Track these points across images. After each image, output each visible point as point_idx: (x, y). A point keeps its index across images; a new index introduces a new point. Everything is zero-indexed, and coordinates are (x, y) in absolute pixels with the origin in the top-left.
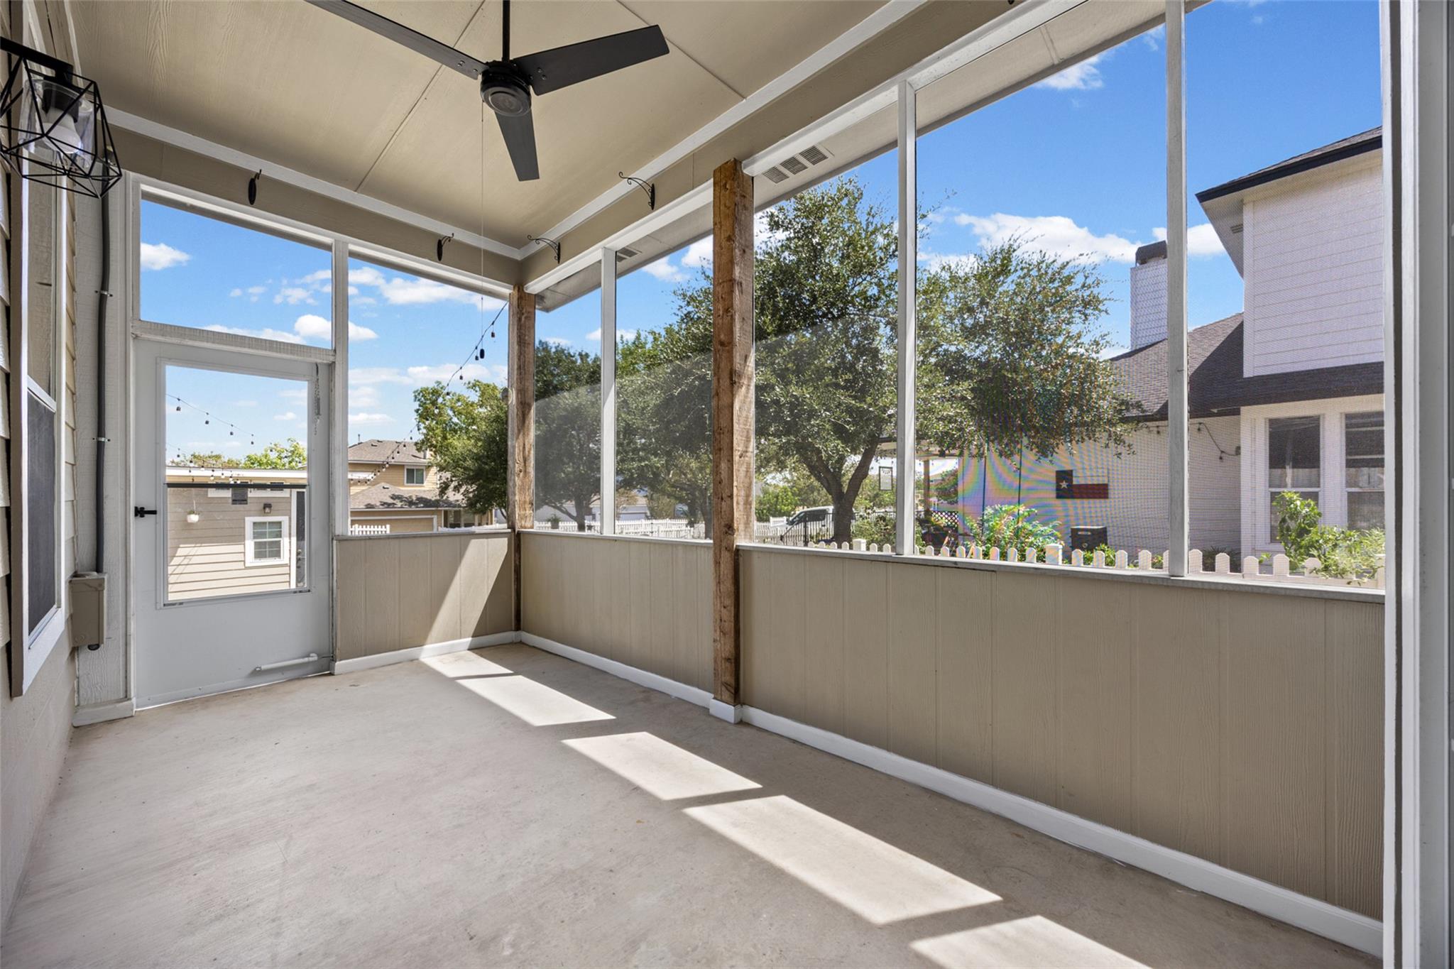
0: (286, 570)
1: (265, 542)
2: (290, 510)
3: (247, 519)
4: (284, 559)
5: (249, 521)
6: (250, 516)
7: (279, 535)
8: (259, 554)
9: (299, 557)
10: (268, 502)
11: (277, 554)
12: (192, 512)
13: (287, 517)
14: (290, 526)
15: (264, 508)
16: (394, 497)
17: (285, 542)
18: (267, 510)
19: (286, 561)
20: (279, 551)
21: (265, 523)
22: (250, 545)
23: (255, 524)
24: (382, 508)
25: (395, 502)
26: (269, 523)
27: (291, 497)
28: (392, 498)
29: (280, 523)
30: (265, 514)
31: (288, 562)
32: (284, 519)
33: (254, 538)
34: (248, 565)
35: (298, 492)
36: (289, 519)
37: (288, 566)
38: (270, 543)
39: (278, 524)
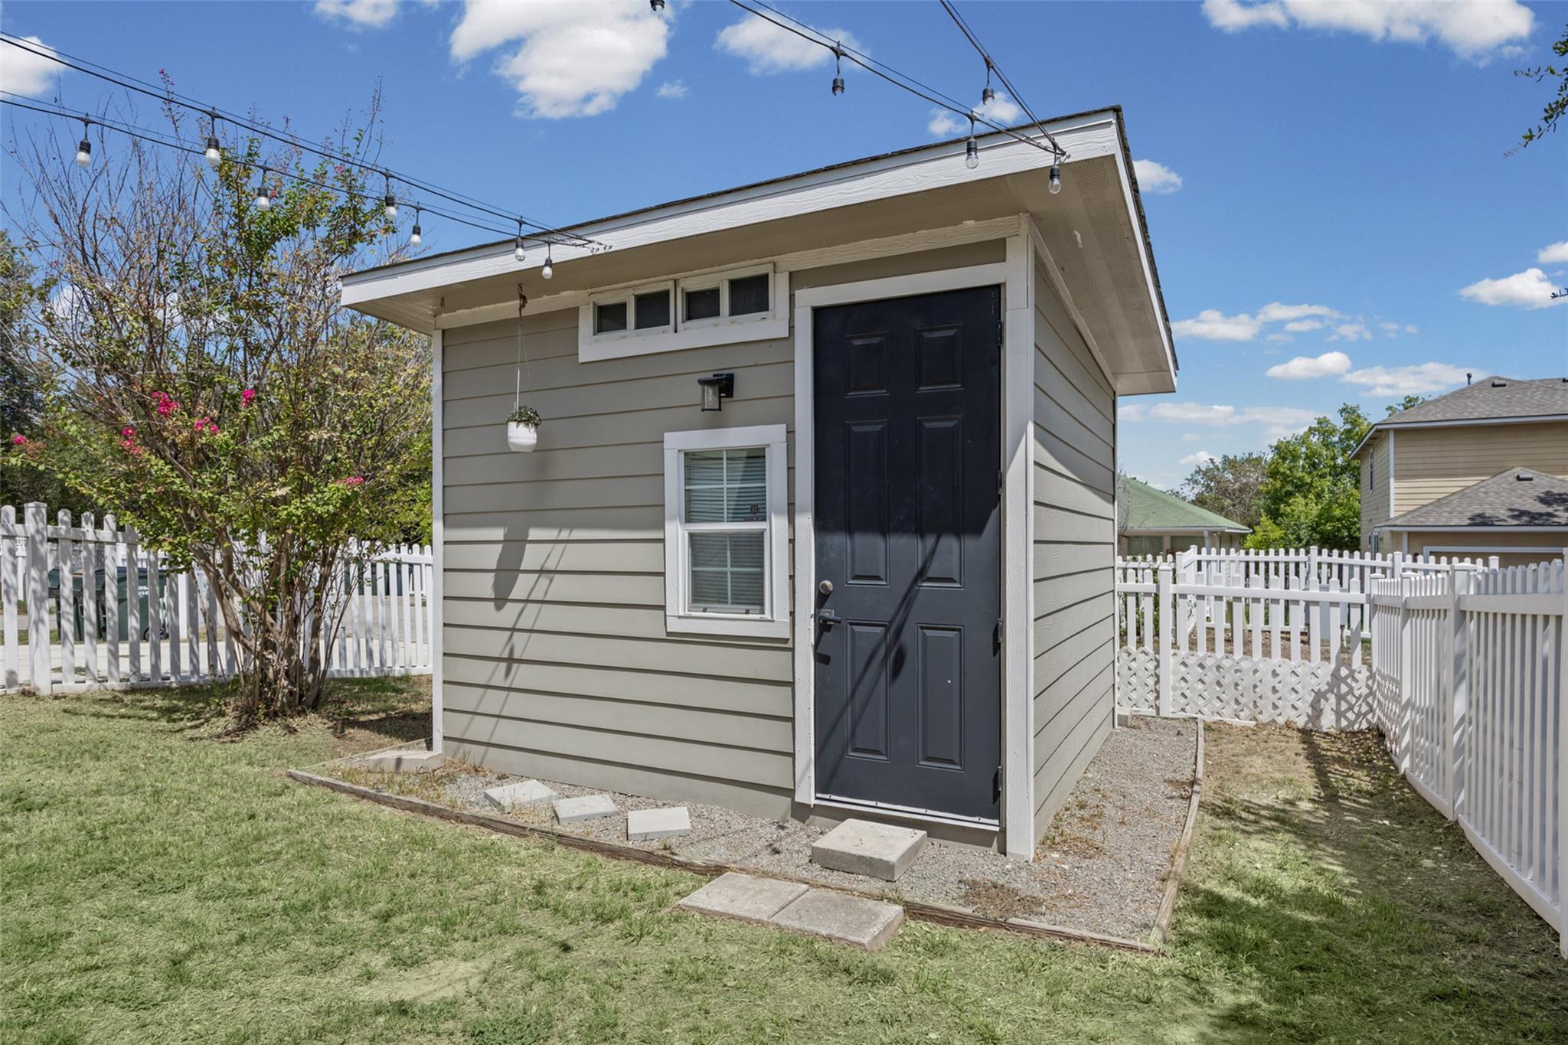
1: (718, 540)
2: (791, 395)
3: (669, 437)
4: (775, 615)
5: (677, 443)
6: (680, 429)
7: (757, 512)
8: (703, 592)
9: (828, 613)
10: (723, 364)
12: (522, 415)
13: (782, 430)
14: (791, 469)
15: (716, 394)
16: (1548, 499)
17: (776, 527)
18: (726, 403)
19: (781, 625)
21: (715, 457)
22: (677, 534)
23: (691, 456)
24: (1512, 526)
25: (1550, 510)
26: (734, 455)
27: (792, 341)
28: (1542, 500)
29: (760, 455)
30: (716, 418)
31: (787, 635)
33: (689, 519)
34: (674, 626)
35: (819, 313)
36: (791, 433)
37: (784, 645)
38: (735, 540)
39: (757, 460)
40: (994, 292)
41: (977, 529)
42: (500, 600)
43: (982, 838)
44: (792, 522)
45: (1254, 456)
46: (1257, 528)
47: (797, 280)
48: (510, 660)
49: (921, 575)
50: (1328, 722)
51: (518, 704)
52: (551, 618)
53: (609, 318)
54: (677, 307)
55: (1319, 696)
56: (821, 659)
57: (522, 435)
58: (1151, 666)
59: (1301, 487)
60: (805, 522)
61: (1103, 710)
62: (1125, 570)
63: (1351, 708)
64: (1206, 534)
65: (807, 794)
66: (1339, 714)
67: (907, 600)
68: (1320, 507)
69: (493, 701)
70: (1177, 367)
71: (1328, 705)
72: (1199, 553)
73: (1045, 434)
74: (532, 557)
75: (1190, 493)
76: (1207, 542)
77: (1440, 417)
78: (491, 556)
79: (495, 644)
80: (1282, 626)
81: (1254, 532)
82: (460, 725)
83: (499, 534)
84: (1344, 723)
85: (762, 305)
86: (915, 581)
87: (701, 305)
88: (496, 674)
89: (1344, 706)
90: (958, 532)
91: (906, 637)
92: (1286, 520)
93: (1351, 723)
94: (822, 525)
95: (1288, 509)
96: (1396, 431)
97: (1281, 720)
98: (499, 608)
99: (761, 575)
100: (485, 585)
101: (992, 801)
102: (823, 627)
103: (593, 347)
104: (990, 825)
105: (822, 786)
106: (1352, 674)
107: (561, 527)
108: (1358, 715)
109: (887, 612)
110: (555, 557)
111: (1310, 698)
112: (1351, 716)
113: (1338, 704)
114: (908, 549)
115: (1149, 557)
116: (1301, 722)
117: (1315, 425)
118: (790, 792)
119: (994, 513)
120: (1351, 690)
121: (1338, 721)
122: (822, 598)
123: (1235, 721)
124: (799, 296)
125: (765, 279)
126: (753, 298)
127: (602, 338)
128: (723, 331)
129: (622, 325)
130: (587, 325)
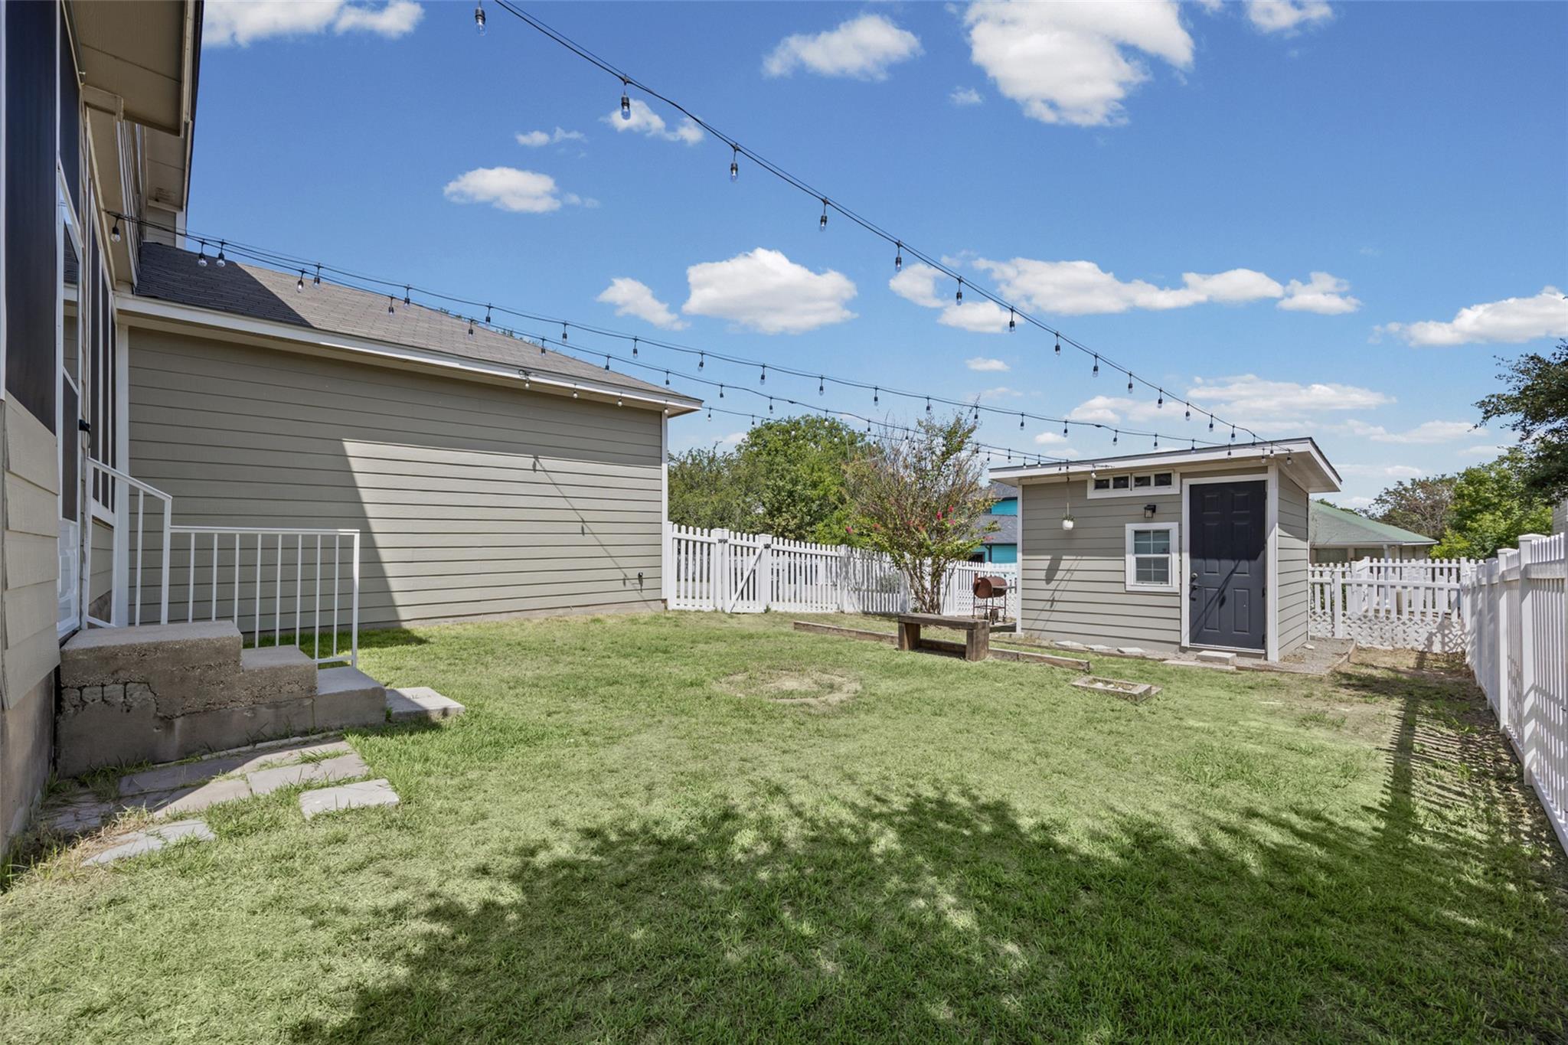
0: (1174, 601)
1: (1149, 560)
2: (1181, 513)
3: (1127, 525)
4: (1173, 585)
5: (1130, 528)
6: (1132, 522)
7: (1166, 550)
8: (1142, 576)
9: (1194, 584)
10: (1152, 502)
11: (1164, 577)
12: (1067, 518)
13: (1176, 524)
14: (1180, 537)
15: (1148, 511)
17: (1174, 558)
18: (1151, 514)
19: (1175, 588)
21: (1148, 532)
22: (1131, 560)
23: (1137, 533)
26: (1156, 532)
27: (1180, 495)
29: (1167, 532)
30: (1148, 520)
31: (1179, 591)
32: (1173, 526)
33: (1136, 552)
34: (1128, 588)
35: (1192, 486)
36: (1180, 525)
37: (1178, 595)
38: (1156, 560)
39: (1166, 533)
40: (1263, 483)
41: (1255, 558)
42: (1049, 580)
43: (1258, 656)
44: (1181, 555)
45: (1448, 477)
46: (1443, 540)
47: (1183, 476)
48: (1053, 601)
49: (1233, 572)
50: (1437, 648)
51: (1055, 616)
52: (1071, 586)
53: (1101, 484)
54: (1132, 482)
55: (1431, 635)
56: (1192, 599)
57: (1068, 525)
58: (1330, 627)
59: (1488, 506)
60: (1186, 556)
61: (1301, 630)
62: (1313, 572)
63: (1451, 641)
64: (1385, 547)
65: (1186, 643)
66: (1443, 644)
67: (1227, 580)
68: (1509, 522)
69: (1045, 615)
70: (1340, 480)
71: (1437, 640)
72: (1371, 561)
73: (1282, 526)
74: (1064, 565)
75: (1379, 511)
76: (1386, 553)
78: (1045, 565)
79: (1047, 595)
80: (1422, 608)
81: (1440, 544)
82: (1029, 624)
83: (1049, 557)
84: (1447, 649)
85: (1169, 483)
86: (1231, 573)
87: (1142, 481)
88: (1048, 606)
89: (1447, 640)
90: (1248, 559)
91: (1226, 593)
92: (1471, 535)
93: (1451, 649)
94: (1193, 556)
95: (1475, 525)
97: (1409, 647)
98: (1048, 583)
99: (1167, 572)
100: (1042, 575)
101: (1262, 643)
102: (1193, 589)
103: (1093, 494)
104: (1262, 651)
105: (1192, 640)
106: (1451, 624)
107: (1077, 555)
108: (1456, 645)
109: (1220, 583)
110: (1074, 565)
111: (1426, 635)
112: (1451, 645)
113: (1443, 639)
114: (1229, 564)
115: (1332, 564)
116: (1420, 648)
117: (1506, 453)
118: (1180, 643)
119: (1262, 553)
120: (1451, 632)
121: (1443, 647)
122: (1192, 579)
123: (1380, 647)
124: (1184, 480)
125: (1170, 475)
126: (1164, 479)
127: (1098, 490)
128: (1152, 491)
129: (1107, 487)
130: (1091, 486)
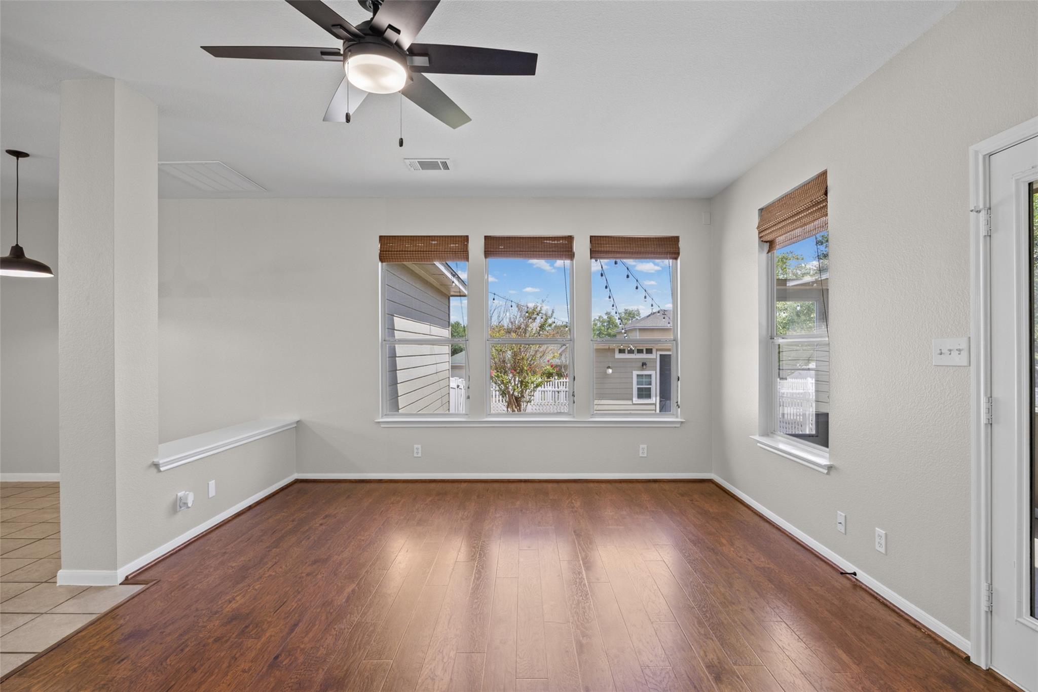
0: (653, 407)
1: (642, 388)
2: (656, 367)
3: (634, 371)
4: (653, 400)
5: (635, 373)
6: (636, 370)
7: (650, 386)
8: (639, 396)
10: (644, 361)
11: (649, 396)
12: (609, 367)
13: (654, 372)
14: (656, 389)
15: (643, 365)
17: (653, 386)
18: (644, 367)
20: (650, 394)
21: (643, 375)
22: (635, 388)
23: (638, 375)
26: (646, 375)
27: (656, 359)
30: (643, 369)
31: (655, 402)
32: (652, 373)
33: (637, 384)
34: (634, 402)
35: (661, 355)
36: (656, 373)
37: (655, 404)
38: (645, 388)
39: (650, 376)
44: (656, 385)
47: (657, 350)
53: (621, 351)
54: (635, 351)
57: (610, 371)
77: (651, 325)
85: (651, 353)
87: (640, 351)
96: (640, 329)
102: (661, 401)
103: (618, 356)
124: (658, 352)
125: (652, 349)
126: (649, 351)
127: (621, 354)
128: (644, 356)
129: (624, 352)
130: (617, 351)
